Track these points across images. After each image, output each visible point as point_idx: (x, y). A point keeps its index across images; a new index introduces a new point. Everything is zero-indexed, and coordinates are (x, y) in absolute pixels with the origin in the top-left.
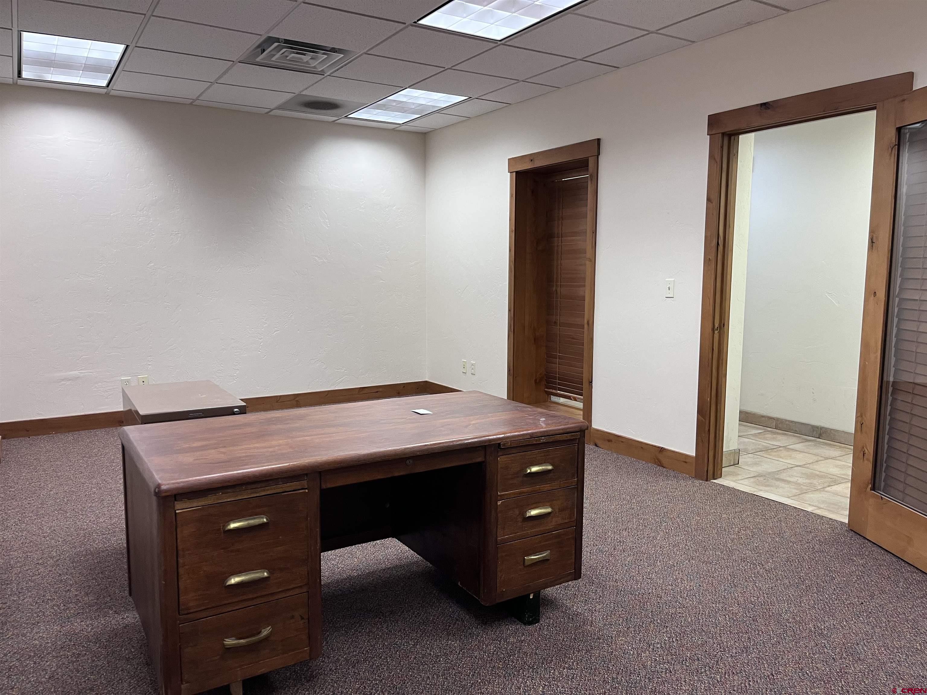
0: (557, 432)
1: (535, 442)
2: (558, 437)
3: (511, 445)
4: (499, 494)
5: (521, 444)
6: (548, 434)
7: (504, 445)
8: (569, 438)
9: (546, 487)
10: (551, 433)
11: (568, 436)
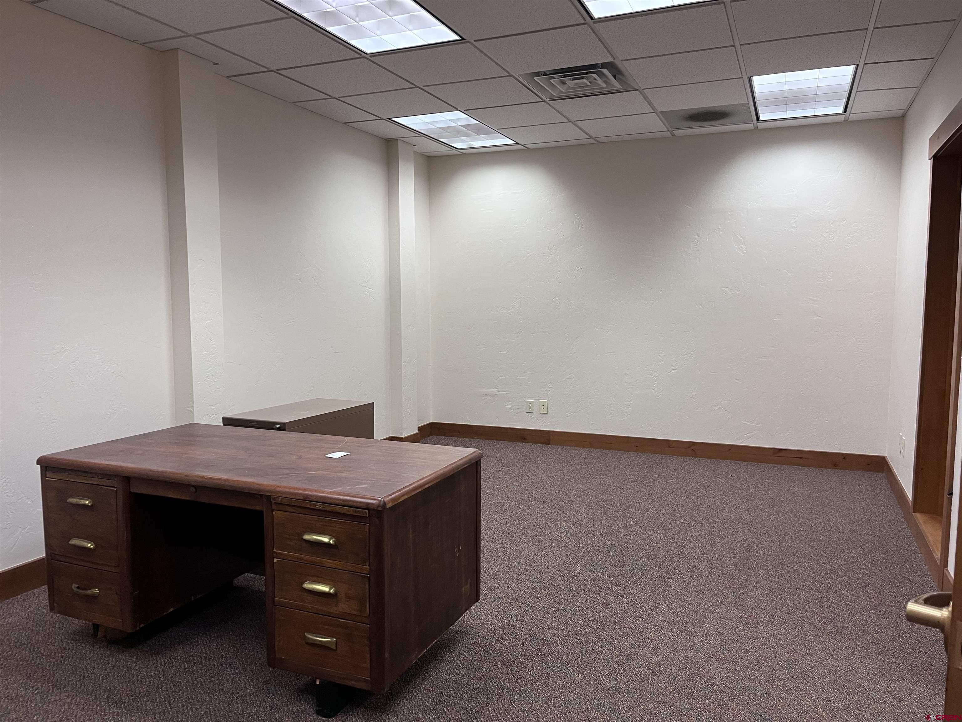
0: (337, 502)
1: (309, 506)
2: (337, 509)
3: (281, 501)
4: (275, 550)
5: (293, 504)
6: (325, 501)
7: (274, 498)
8: (351, 513)
9: (329, 562)
10: (329, 501)
11: (351, 511)
